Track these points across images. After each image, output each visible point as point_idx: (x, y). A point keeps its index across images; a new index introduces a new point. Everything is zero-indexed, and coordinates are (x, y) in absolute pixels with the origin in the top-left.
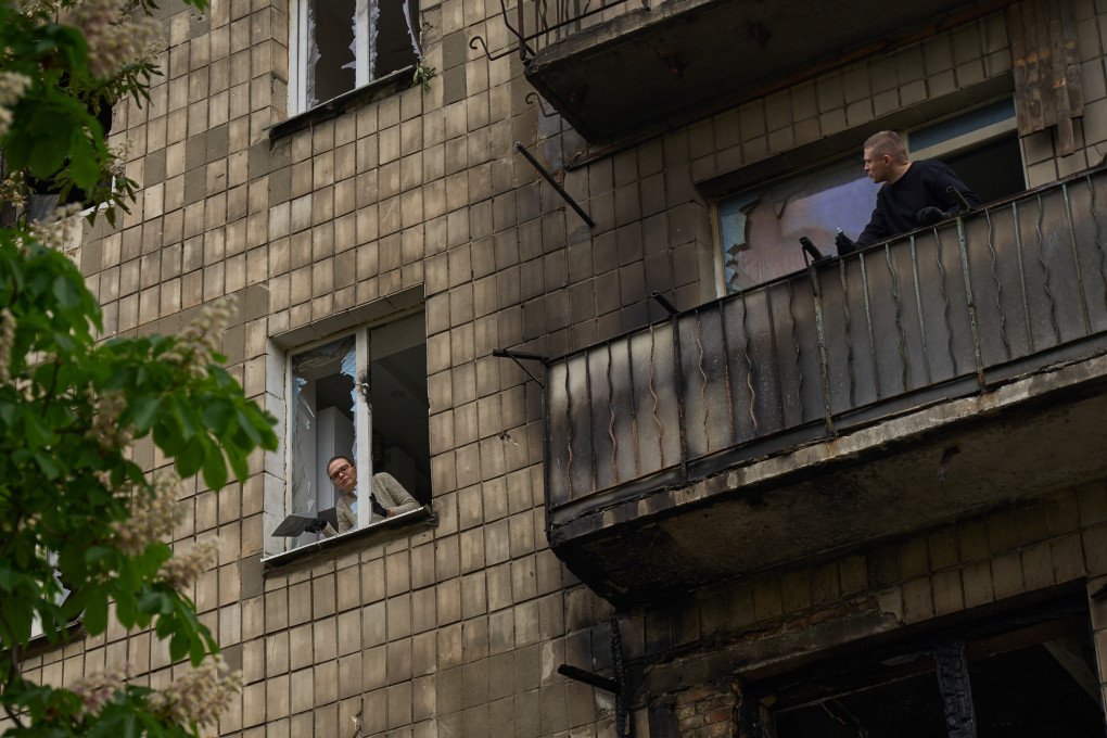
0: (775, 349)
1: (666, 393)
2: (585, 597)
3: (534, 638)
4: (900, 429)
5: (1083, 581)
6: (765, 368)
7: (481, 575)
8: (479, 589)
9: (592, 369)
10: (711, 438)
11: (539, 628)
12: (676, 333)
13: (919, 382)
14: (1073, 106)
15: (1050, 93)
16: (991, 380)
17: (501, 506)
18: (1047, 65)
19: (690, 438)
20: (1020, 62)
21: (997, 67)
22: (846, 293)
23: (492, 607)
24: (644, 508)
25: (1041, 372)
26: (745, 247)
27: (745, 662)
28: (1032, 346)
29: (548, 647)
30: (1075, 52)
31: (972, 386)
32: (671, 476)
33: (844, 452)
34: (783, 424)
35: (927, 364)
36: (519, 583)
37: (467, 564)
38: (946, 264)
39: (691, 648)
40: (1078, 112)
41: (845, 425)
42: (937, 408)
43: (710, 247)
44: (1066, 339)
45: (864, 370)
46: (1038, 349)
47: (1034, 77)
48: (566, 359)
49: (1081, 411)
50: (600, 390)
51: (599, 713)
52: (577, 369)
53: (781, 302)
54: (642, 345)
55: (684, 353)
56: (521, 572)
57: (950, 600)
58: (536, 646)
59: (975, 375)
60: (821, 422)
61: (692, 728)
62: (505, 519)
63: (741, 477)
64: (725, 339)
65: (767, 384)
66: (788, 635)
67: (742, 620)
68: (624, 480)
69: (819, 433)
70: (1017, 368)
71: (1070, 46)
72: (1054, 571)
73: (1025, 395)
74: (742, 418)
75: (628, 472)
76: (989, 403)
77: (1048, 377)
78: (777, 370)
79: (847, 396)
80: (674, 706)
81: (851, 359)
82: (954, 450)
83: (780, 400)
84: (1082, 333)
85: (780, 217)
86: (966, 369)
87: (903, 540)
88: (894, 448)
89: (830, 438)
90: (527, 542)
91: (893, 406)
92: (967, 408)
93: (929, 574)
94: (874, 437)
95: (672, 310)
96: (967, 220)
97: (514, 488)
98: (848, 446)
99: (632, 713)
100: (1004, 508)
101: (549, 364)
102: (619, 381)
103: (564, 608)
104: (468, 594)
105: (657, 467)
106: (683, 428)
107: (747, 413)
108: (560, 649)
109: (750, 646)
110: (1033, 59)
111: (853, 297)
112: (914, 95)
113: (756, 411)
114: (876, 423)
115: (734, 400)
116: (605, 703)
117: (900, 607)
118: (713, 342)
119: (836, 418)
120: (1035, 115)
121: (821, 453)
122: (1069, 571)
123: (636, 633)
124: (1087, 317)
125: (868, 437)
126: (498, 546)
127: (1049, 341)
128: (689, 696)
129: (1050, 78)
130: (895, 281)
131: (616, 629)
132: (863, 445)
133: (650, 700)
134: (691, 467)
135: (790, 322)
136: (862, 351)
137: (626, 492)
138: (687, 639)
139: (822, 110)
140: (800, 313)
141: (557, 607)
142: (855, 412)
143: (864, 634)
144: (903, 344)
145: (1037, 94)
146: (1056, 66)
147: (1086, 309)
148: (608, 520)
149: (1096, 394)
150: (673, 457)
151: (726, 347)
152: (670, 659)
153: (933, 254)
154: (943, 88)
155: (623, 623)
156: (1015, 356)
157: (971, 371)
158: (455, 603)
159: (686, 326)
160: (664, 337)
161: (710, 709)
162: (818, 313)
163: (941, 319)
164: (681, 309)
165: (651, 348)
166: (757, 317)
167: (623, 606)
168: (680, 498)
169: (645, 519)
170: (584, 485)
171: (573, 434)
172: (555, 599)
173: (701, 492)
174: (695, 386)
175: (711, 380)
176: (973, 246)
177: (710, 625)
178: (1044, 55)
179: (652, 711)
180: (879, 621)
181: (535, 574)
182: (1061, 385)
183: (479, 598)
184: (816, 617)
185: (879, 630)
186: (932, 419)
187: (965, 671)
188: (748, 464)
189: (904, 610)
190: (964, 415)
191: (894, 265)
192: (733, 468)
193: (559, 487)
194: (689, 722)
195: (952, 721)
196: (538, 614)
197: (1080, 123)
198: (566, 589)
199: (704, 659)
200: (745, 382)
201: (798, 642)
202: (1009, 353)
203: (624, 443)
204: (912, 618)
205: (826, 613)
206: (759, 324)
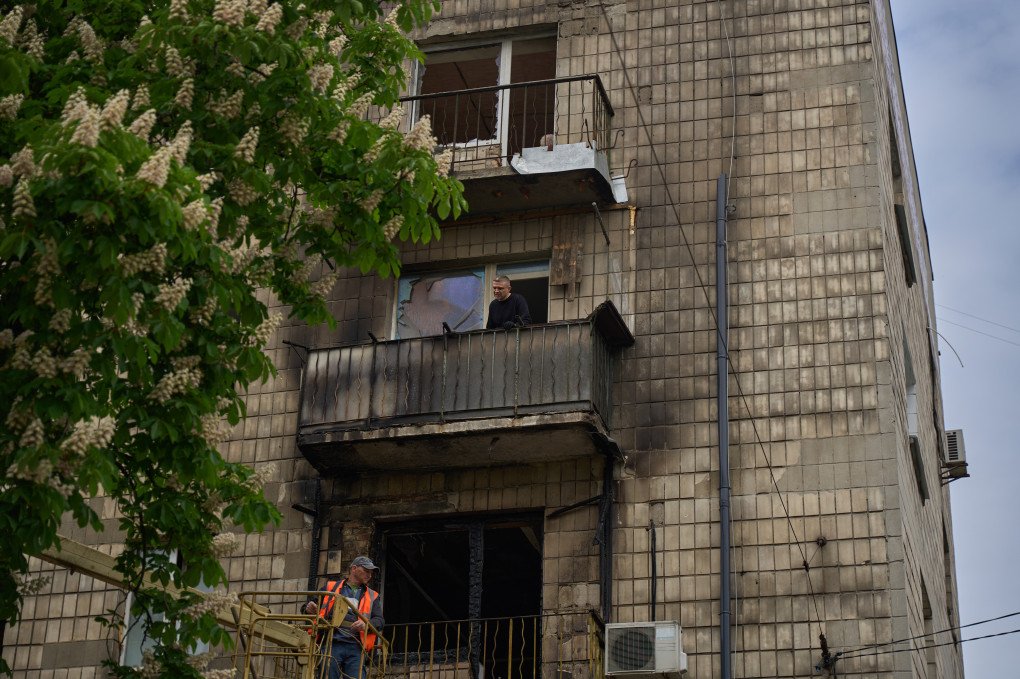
0: (421, 372)
1: (365, 381)
2: (305, 464)
3: (276, 479)
4: (475, 426)
5: (543, 508)
6: (415, 380)
7: (254, 442)
8: (252, 448)
9: (331, 359)
10: (384, 409)
11: (280, 475)
12: (375, 351)
13: (487, 406)
14: (577, 277)
15: (567, 267)
16: (520, 412)
17: (269, 408)
18: (569, 252)
19: (374, 406)
20: (556, 247)
21: (545, 246)
22: (460, 352)
23: (257, 460)
24: (347, 436)
25: (543, 414)
26: (409, 302)
27: (379, 515)
28: (541, 401)
29: (283, 486)
30: (582, 249)
31: (511, 413)
32: (362, 423)
33: (447, 431)
34: (420, 410)
35: (492, 397)
36: (272, 450)
37: (247, 434)
38: (509, 349)
39: (355, 502)
40: (579, 280)
41: (449, 418)
42: (493, 420)
43: (392, 299)
44: (557, 400)
45: (462, 392)
46: (544, 402)
47: (561, 257)
48: (318, 351)
49: (557, 433)
50: (333, 371)
51: (304, 524)
52: (323, 357)
53: (428, 348)
54: (357, 353)
55: (377, 362)
56: (274, 445)
57: (481, 504)
58: (278, 484)
59: (513, 408)
60: (438, 414)
61: (349, 540)
62: (271, 415)
63: (396, 432)
64: (398, 360)
65: (415, 388)
66: (402, 504)
67: (381, 492)
68: (338, 420)
69: (437, 418)
70: (533, 409)
71: (581, 245)
72: (531, 501)
73: (534, 423)
74: (401, 402)
75: (341, 417)
76: (518, 423)
77: (547, 417)
78: (421, 382)
79: (452, 404)
80: (342, 528)
81: (457, 386)
82: (497, 439)
83: (420, 397)
84: (565, 399)
85: (429, 290)
86: (509, 404)
87: (463, 470)
88: (470, 434)
89: (441, 423)
90: (280, 430)
91: (474, 413)
92: (507, 423)
93: (474, 489)
94: (462, 427)
95: (374, 339)
96: (522, 330)
97: (277, 400)
98: (449, 429)
99: (321, 527)
100: (513, 465)
101: (309, 352)
102: (343, 368)
103: (294, 468)
104: (245, 450)
105: (356, 418)
106: (371, 401)
107: (403, 401)
108: (289, 488)
109: (383, 507)
110: (562, 247)
111: (462, 355)
112: (504, 249)
113: (408, 400)
114: (464, 420)
115: (398, 392)
116: (308, 520)
117: (458, 502)
118: (392, 361)
119: (446, 413)
120: (559, 277)
121: (436, 429)
122: (537, 503)
123: (328, 488)
124: (568, 393)
125: (459, 427)
126: (264, 428)
127: (548, 399)
128: (350, 525)
129: (568, 259)
130: (483, 352)
131: (319, 485)
132: (457, 430)
133: (330, 523)
134: (373, 421)
135: (431, 360)
136: (463, 381)
137: (339, 427)
138: (354, 497)
139: (459, 243)
140: (436, 357)
141: (290, 467)
142: (454, 412)
143: (439, 512)
144: (482, 385)
145: (561, 266)
146: (573, 255)
147: (568, 388)
148: (328, 439)
149: (566, 428)
150: (364, 415)
151: (398, 365)
152: (343, 505)
153: (503, 342)
154: (518, 249)
155: (323, 482)
156: (533, 403)
157: (512, 405)
158: (239, 453)
159: (380, 349)
160: (368, 352)
161: (359, 533)
162: (446, 359)
163: (502, 376)
164: (380, 340)
165: (361, 355)
166: (415, 353)
167: (324, 474)
168: (365, 435)
169: (347, 442)
170: (318, 417)
171: (317, 390)
172: (290, 462)
173: (376, 435)
174: (380, 381)
175: (388, 380)
176: (522, 344)
177: (365, 492)
178: (568, 246)
179: (331, 528)
180: (447, 507)
181: (282, 447)
182: (551, 422)
183: (251, 453)
184: (417, 499)
185: (446, 511)
186: (490, 425)
187: (482, 538)
188: (401, 426)
189: (459, 505)
190: (505, 426)
191: (483, 344)
192: (394, 427)
193: (305, 415)
194: (348, 537)
195: (472, 560)
196: (280, 467)
197: (579, 285)
198: (296, 458)
199: (360, 508)
200: (404, 385)
201: (407, 509)
202: (530, 401)
203: (341, 401)
204: (462, 509)
205: (422, 498)
206: (416, 357)
